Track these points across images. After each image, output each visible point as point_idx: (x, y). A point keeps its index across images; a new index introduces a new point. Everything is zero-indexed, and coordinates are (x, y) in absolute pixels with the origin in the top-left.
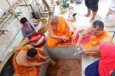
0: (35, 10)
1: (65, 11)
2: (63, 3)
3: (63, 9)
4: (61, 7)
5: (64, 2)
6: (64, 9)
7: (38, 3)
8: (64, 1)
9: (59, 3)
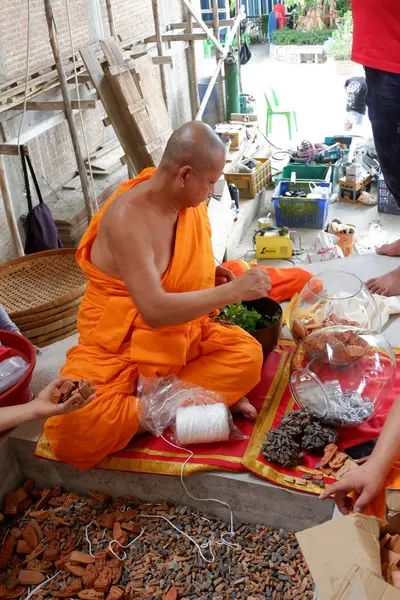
0: (60, 205)
1: (284, 249)
2: (283, 193)
3: (268, 234)
4: (257, 214)
5: (285, 187)
6: (282, 233)
7: (96, 163)
8: (293, 178)
9: (249, 184)
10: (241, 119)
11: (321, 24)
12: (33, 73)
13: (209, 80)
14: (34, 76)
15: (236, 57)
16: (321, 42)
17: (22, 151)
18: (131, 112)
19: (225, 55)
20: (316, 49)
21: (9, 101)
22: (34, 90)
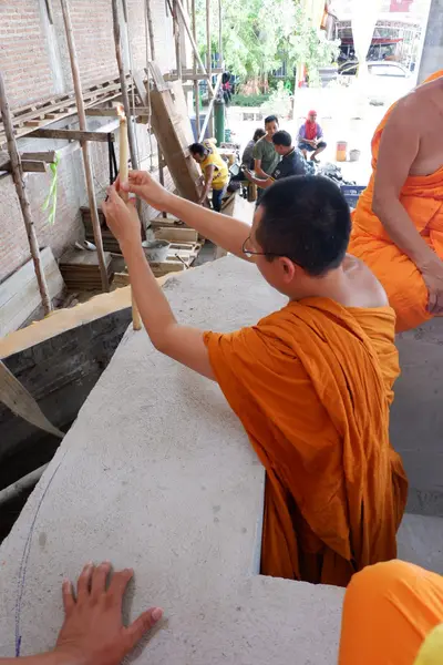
10: (229, 146)
11: (258, 92)
12: (91, 86)
13: (204, 116)
14: (94, 89)
15: (223, 101)
16: (258, 104)
17: (109, 137)
18: (173, 123)
19: (214, 97)
20: (254, 110)
21: (66, 111)
22: (96, 99)
